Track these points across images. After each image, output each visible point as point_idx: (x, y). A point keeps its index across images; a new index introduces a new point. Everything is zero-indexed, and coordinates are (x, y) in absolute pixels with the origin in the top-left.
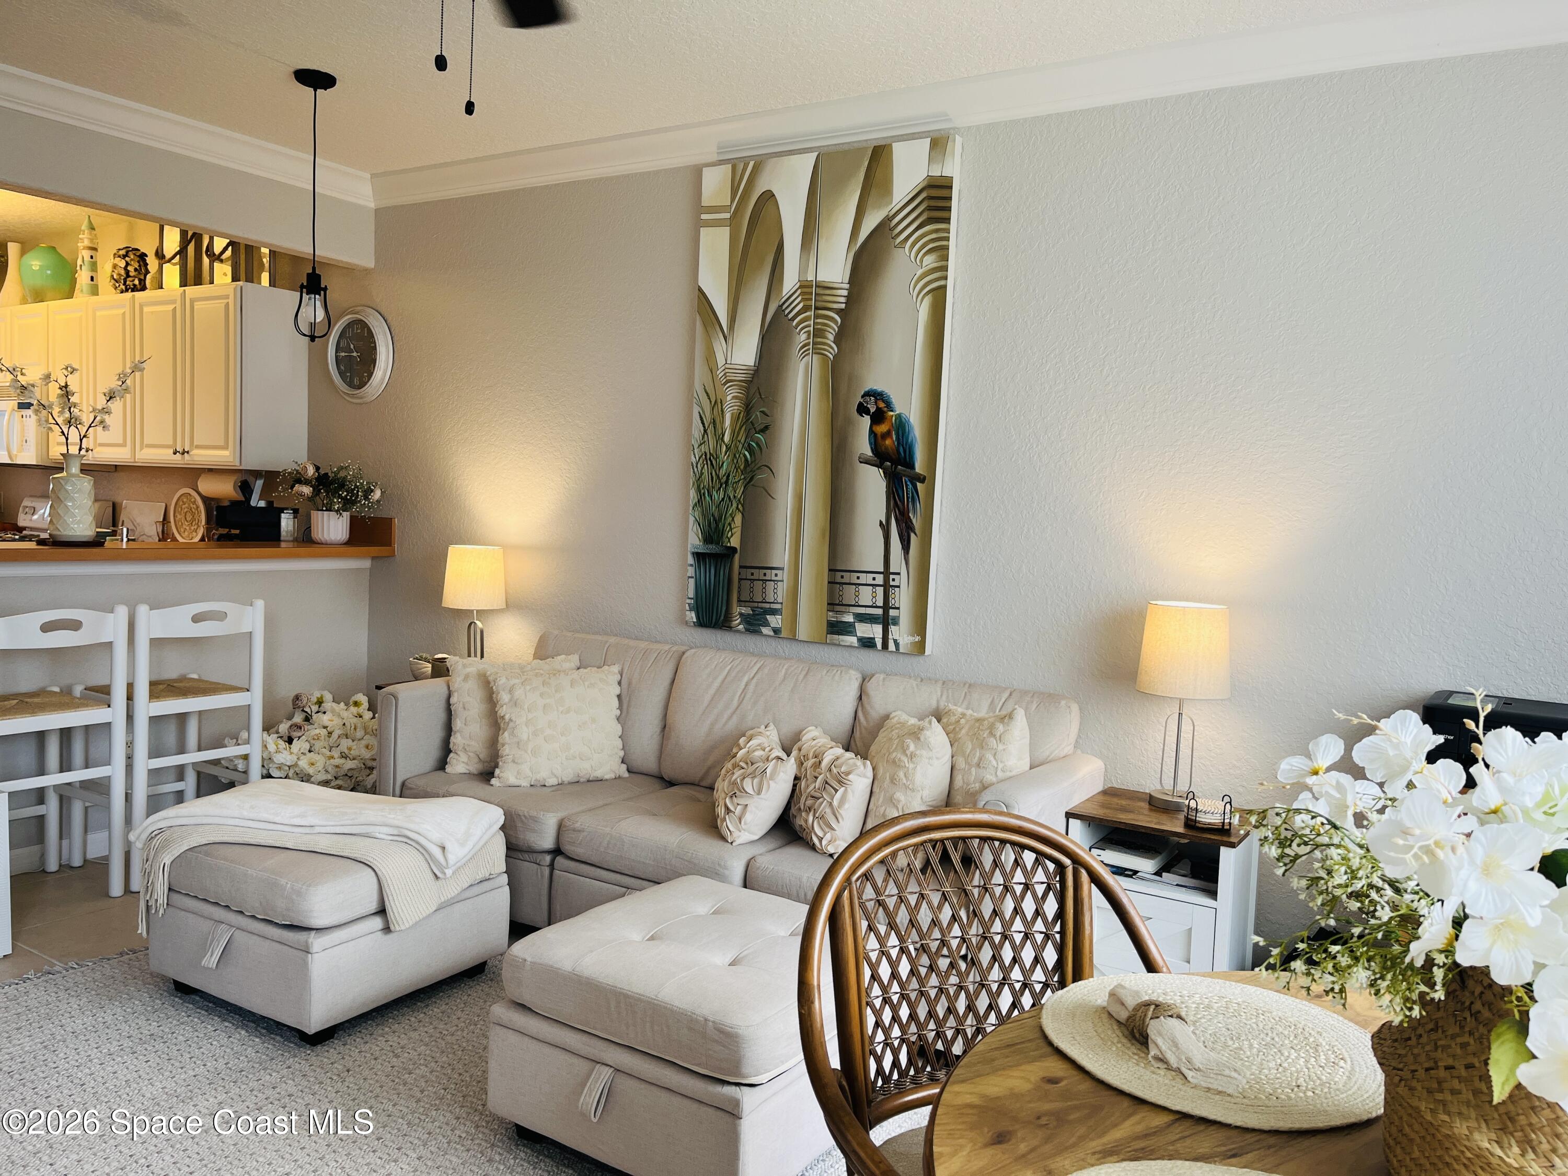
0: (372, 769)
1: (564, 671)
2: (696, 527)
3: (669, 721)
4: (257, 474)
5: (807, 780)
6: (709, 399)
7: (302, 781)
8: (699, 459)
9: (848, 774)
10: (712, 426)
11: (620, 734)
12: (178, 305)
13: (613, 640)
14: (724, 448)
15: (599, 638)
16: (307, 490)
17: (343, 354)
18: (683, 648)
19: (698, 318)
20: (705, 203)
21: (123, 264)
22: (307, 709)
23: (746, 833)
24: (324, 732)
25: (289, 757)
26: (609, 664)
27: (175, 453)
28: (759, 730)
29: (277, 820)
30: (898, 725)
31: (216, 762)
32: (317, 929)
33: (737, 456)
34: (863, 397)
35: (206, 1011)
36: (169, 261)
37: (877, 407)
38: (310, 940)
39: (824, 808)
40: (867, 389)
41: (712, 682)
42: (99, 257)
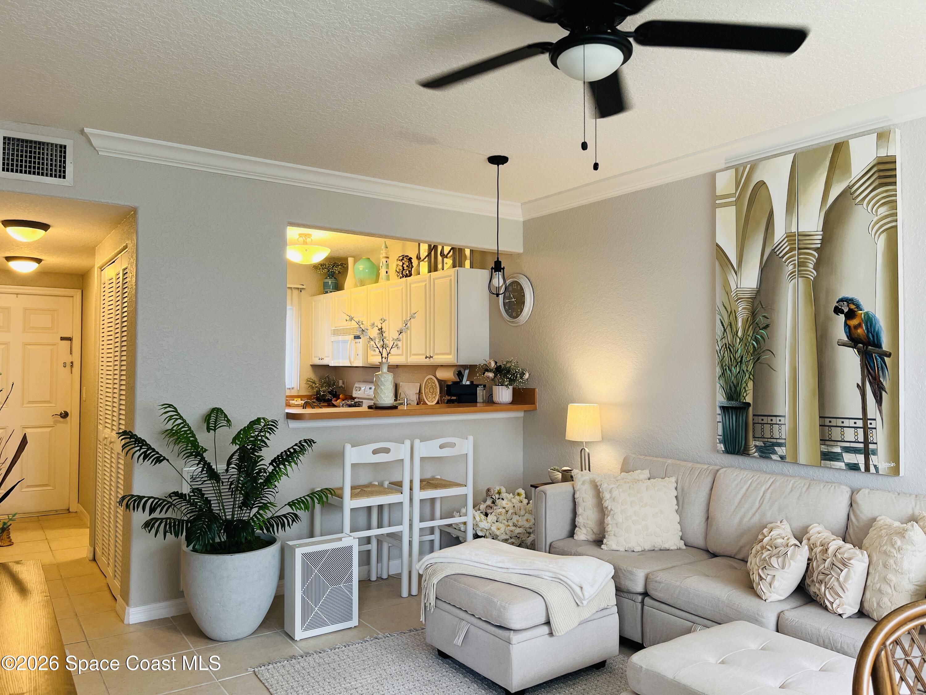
0: (530, 533)
1: (642, 480)
2: (721, 390)
3: (711, 514)
4: (465, 367)
5: (817, 561)
6: (727, 310)
7: (493, 539)
8: (722, 347)
9: (850, 559)
10: (729, 327)
11: (679, 521)
12: (427, 282)
13: (670, 461)
14: (738, 340)
15: (661, 460)
16: (491, 375)
17: (507, 301)
18: (717, 468)
20: (719, 192)
21: (401, 264)
22: (494, 497)
23: (775, 595)
24: (504, 511)
25: (487, 525)
26: (668, 476)
27: (426, 358)
28: (777, 524)
29: (489, 563)
30: (886, 527)
31: (450, 525)
32: (514, 630)
33: (748, 345)
34: (837, 302)
35: (455, 670)
36: (423, 260)
37: (849, 309)
38: (511, 636)
39: (833, 582)
40: (841, 297)
41: (739, 490)
42: (389, 261)
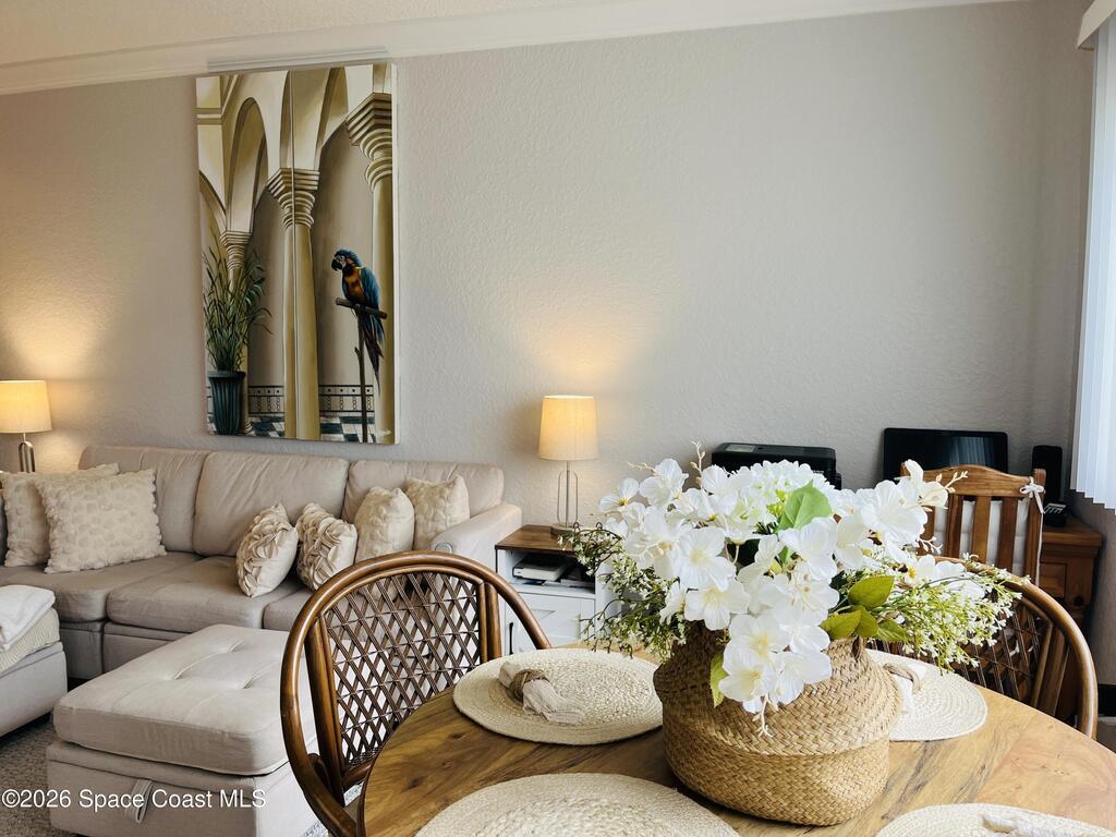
1: (105, 477)
2: (211, 358)
3: (198, 511)
5: (308, 543)
6: (215, 258)
8: (210, 305)
9: (338, 535)
10: (218, 279)
11: (157, 521)
13: (147, 449)
14: (230, 296)
15: (135, 448)
18: (205, 452)
19: (201, 196)
20: (200, 105)
23: (262, 588)
26: (145, 468)
28: (270, 510)
30: (375, 497)
33: (241, 302)
34: (336, 255)
37: (347, 264)
39: (321, 562)
40: (338, 250)
